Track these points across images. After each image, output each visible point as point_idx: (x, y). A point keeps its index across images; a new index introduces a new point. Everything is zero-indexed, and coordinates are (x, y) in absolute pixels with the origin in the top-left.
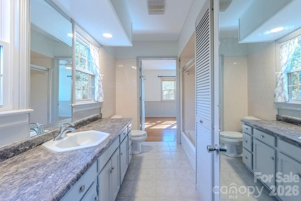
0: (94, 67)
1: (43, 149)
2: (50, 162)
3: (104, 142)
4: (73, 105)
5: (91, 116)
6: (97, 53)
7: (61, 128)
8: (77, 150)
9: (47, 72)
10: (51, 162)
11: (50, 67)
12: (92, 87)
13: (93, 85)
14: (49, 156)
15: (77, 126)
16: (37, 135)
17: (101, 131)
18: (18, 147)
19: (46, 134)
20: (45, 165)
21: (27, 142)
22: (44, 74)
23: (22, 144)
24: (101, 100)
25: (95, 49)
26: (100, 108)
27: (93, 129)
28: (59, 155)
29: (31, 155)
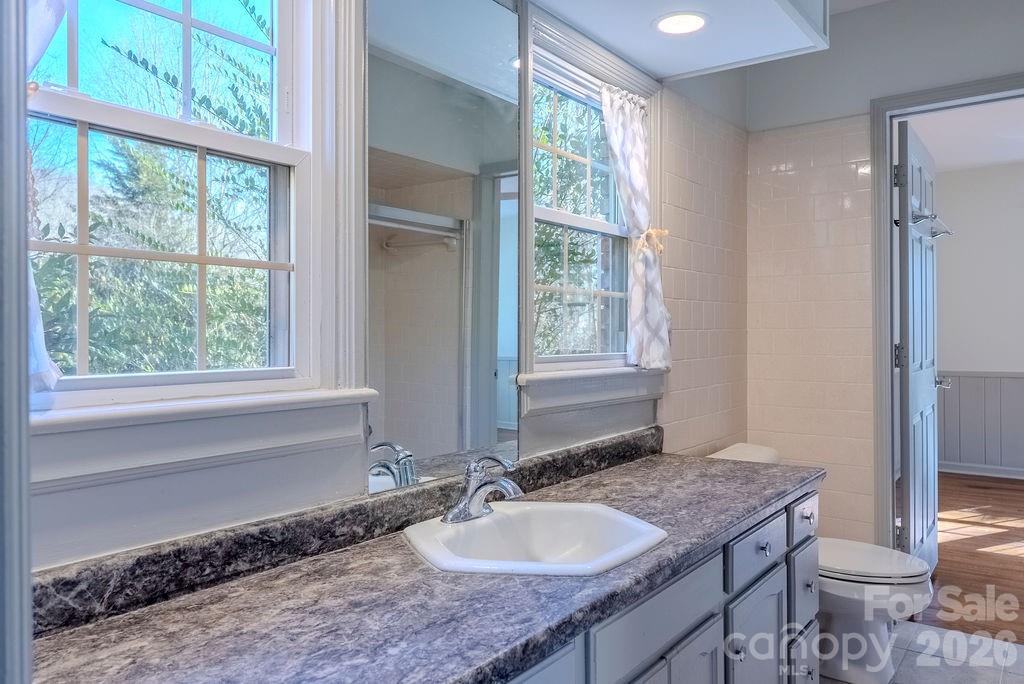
0: (623, 193)
1: (402, 547)
2: (409, 600)
3: (626, 563)
4: (523, 378)
5: (606, 438)
6: (637, 126)
7: (468, 474)
8: (509, 577)
9: (458, 236)
10: (413, 601)
11: (465, 212)
12: (618, 295)
13: (623, 286)
14: (415, 576)
15: (541, 475)
16: (394, 486)
17: (637, 515)
18: (333, 522)
19: (420, 489)
20: (393, 604)
21: (359, 512)
22: (444, 244)
23: (343, 515)
24: (656, 358)
25: (628, 107)
26: (655, 401)
27: (607, 500)
28: (443, 579)
29: (366, 559)
